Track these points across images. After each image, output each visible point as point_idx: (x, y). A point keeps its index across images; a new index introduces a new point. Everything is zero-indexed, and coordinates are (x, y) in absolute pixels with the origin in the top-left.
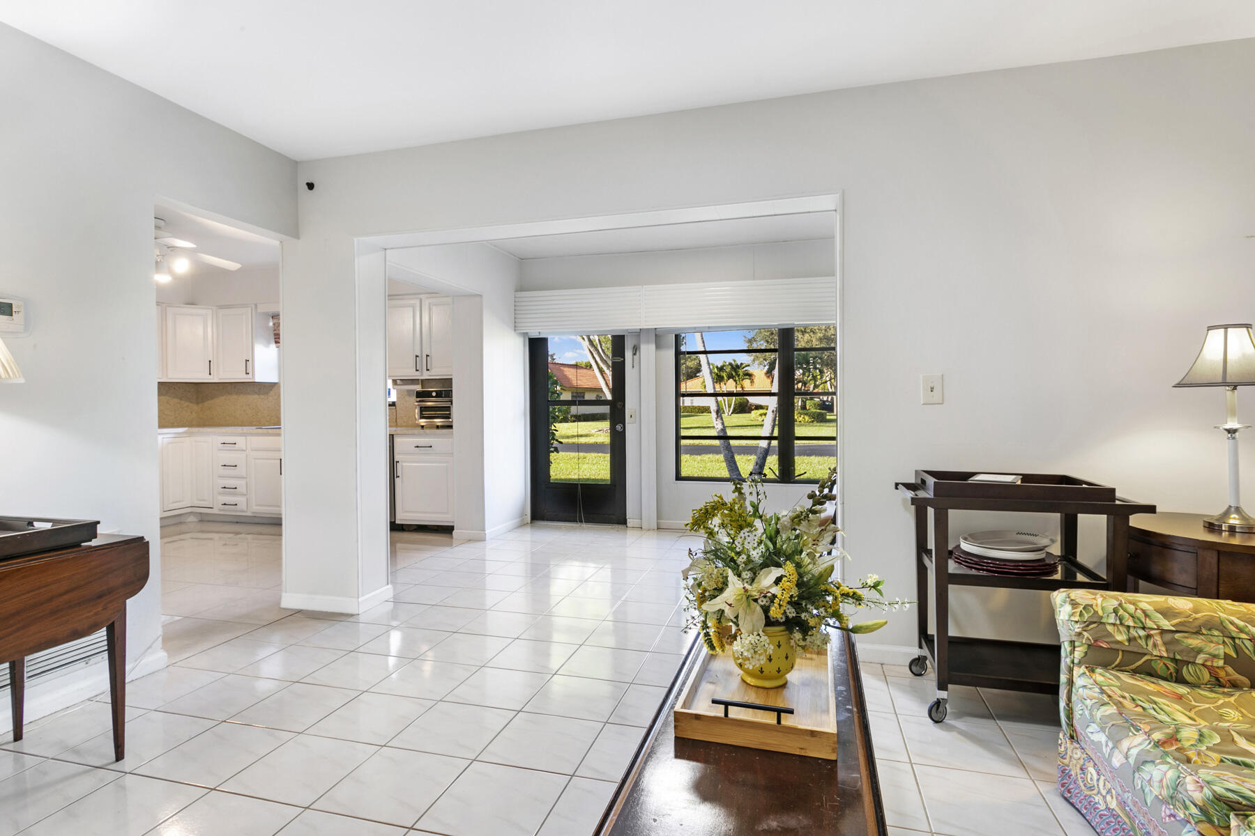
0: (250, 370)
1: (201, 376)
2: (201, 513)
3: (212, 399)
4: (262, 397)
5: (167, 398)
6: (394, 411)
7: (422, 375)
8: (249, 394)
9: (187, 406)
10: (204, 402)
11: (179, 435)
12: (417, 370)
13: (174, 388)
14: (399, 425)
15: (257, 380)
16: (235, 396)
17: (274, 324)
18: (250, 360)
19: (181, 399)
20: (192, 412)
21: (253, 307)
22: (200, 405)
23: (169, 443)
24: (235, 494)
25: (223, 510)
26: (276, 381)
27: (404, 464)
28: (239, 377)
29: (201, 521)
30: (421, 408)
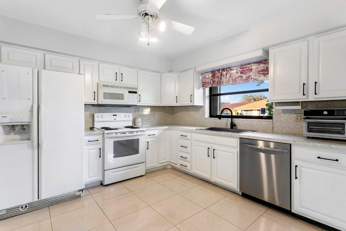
0: (192, 100)
1: (174, 104)
2: (172, 166)
3: (177, 113)
4: (196, 112)
5: (162, 113)
6: (272, 123)
7: (308, 98)
8: (191, 111)
9: (169, 116)
10: (174, 114)
11: (165, 130)
12: (304, 95)
13: (165, 109)
14: (275, 131)
15: (195, 105)
16: (185, 112)
17: (202, 78)
18: (193, 95)
19: (167, 113)
20: (170, 118)
21: (194, 69)
22: (173, 115)
23: (161, 133)
24: (186, 161)
25: (181, 167)
26: (202, 105)
27: (303, 169)
28: (187, 103)
29: (173, 168)
30: (308, 123)
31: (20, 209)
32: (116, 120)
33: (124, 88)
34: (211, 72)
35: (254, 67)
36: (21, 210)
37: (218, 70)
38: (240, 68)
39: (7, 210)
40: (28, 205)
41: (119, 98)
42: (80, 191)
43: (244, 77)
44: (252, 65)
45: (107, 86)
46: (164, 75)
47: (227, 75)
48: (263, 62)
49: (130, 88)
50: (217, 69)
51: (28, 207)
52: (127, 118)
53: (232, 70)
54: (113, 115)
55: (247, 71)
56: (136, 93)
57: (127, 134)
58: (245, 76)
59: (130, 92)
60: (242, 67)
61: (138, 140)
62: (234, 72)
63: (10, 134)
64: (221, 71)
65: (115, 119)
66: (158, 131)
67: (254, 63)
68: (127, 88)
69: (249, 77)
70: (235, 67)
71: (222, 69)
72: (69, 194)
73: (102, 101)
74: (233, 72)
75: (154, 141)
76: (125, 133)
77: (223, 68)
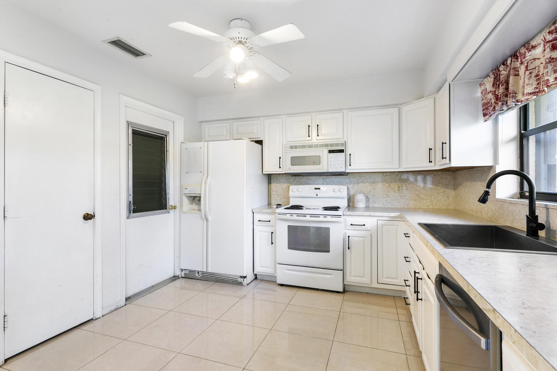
0: (446, 155)
9: (444, 192)
16: (469, 183)
17: (482, 92)
22: (456, 191)
23: (383, 225)
31: (196, 274)
32: (319, 196)
33: (322, 146)
34: (492, 73)
36: (197, 276)
37: (502, 62)
38: (549, 33)
39: (190, 271)
40: (202, 273)
41: (314, 163)
42: (241, 277)
45: (296, 147)
46: (404, 109)
47: (521, 67)
49: (332, 145)
50: (501, 60)
51: (201, 276)
52: (338, 194)
54: (315, 189)
56: (342, 151)
57: (322, 218)
59: (330, 152)
61: (328, 229)
63: (192, 204)
65: (317, 195)
66: (375, 219)
68: (326, 145)
71: (511, 56)
72: (230, 276)
73: (289, 169)
74: (537, 52)
75: (365, 237)
76: (305, 216)
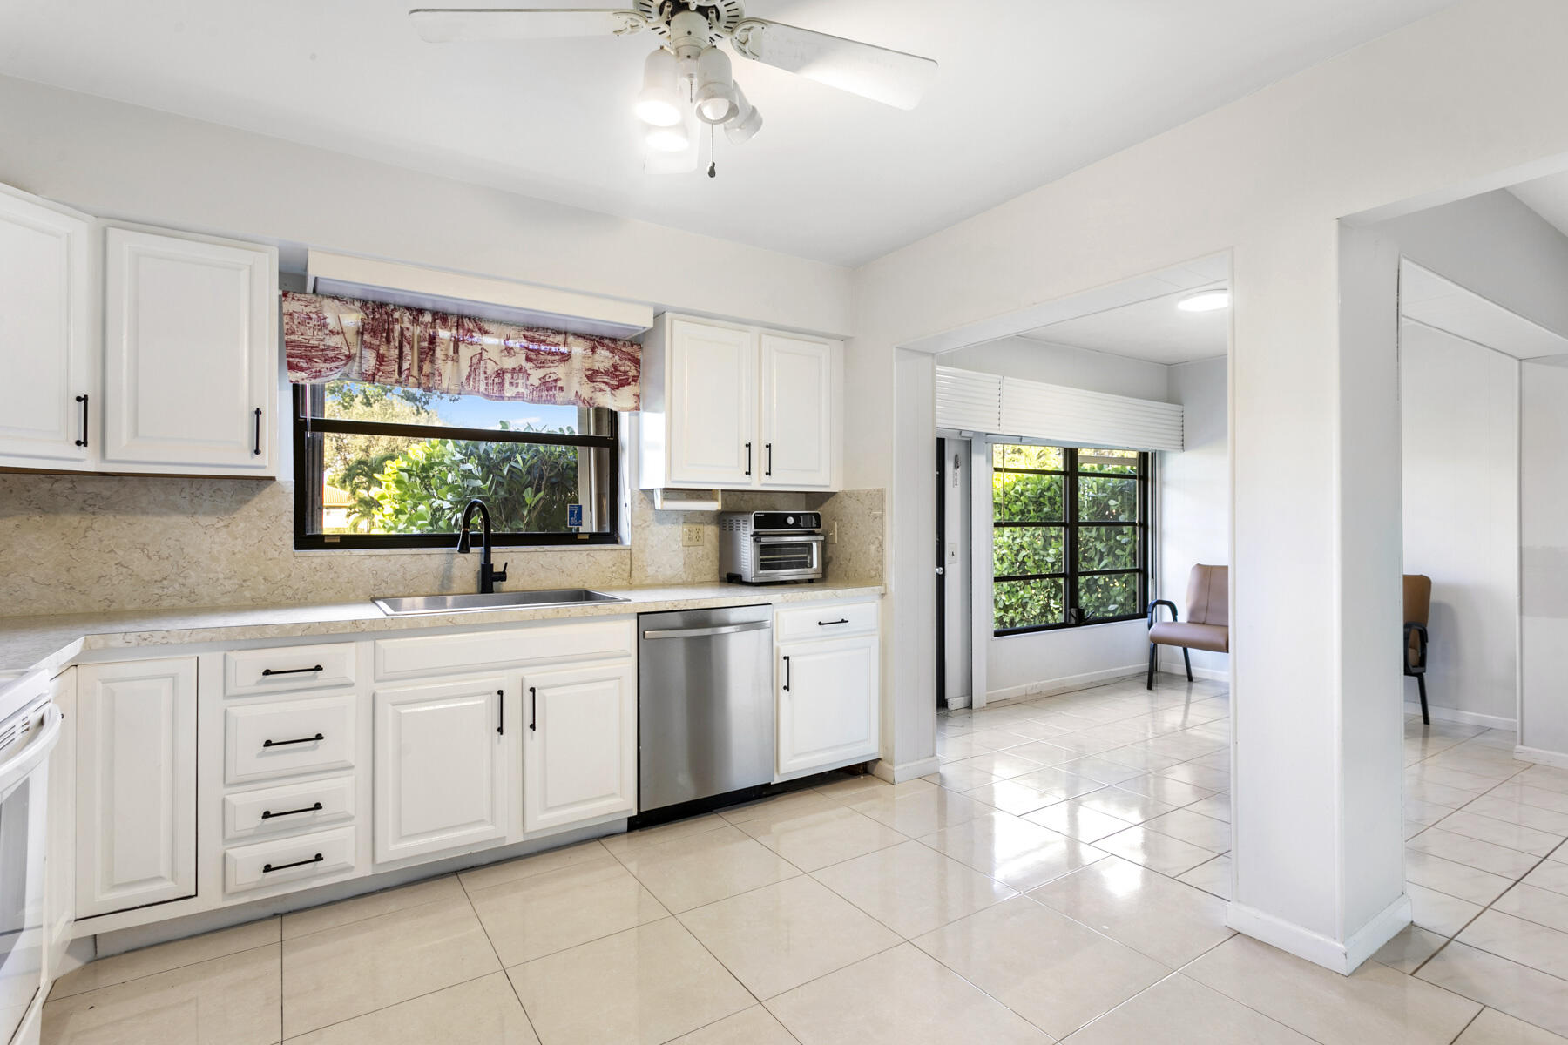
30: (761, 547)
34: (364, 303)
35: (578, 349)
37: (417, 312)
38: (525, 336)
43: (536, 376)
44: (571, 339)
47: (462, 347)
48: (607, 342)
50: (407, 301)
53: (486, 332)
55: (549, 357)
58: (541, 373)
60: (531, 334)
62: (491, 342)
64: (428, 318)
67: (577, 335)
69: (556, 380)
70: (499, 322)
71: (435, 314)
74: (488, 340)
77: (440, 306)
